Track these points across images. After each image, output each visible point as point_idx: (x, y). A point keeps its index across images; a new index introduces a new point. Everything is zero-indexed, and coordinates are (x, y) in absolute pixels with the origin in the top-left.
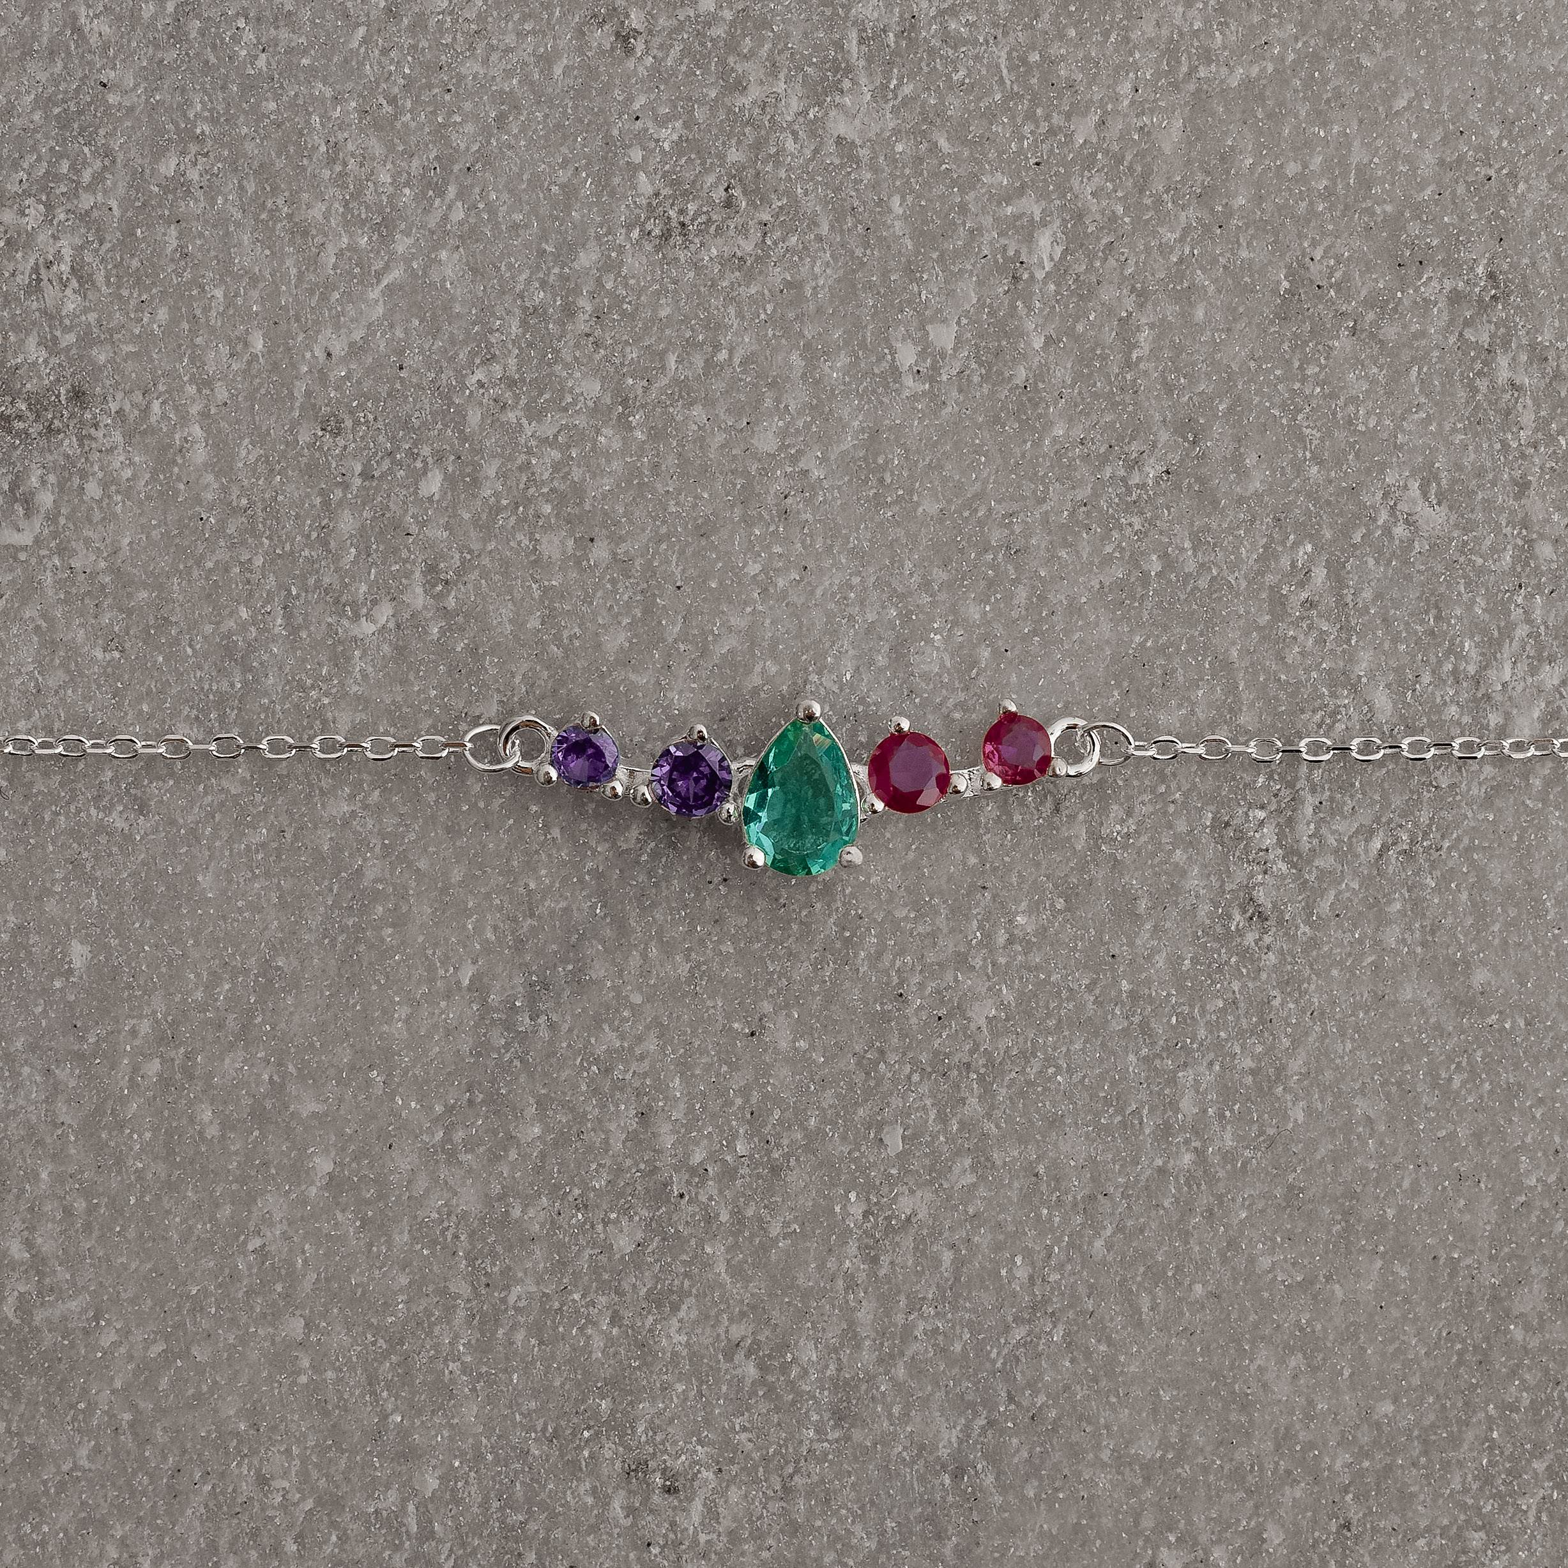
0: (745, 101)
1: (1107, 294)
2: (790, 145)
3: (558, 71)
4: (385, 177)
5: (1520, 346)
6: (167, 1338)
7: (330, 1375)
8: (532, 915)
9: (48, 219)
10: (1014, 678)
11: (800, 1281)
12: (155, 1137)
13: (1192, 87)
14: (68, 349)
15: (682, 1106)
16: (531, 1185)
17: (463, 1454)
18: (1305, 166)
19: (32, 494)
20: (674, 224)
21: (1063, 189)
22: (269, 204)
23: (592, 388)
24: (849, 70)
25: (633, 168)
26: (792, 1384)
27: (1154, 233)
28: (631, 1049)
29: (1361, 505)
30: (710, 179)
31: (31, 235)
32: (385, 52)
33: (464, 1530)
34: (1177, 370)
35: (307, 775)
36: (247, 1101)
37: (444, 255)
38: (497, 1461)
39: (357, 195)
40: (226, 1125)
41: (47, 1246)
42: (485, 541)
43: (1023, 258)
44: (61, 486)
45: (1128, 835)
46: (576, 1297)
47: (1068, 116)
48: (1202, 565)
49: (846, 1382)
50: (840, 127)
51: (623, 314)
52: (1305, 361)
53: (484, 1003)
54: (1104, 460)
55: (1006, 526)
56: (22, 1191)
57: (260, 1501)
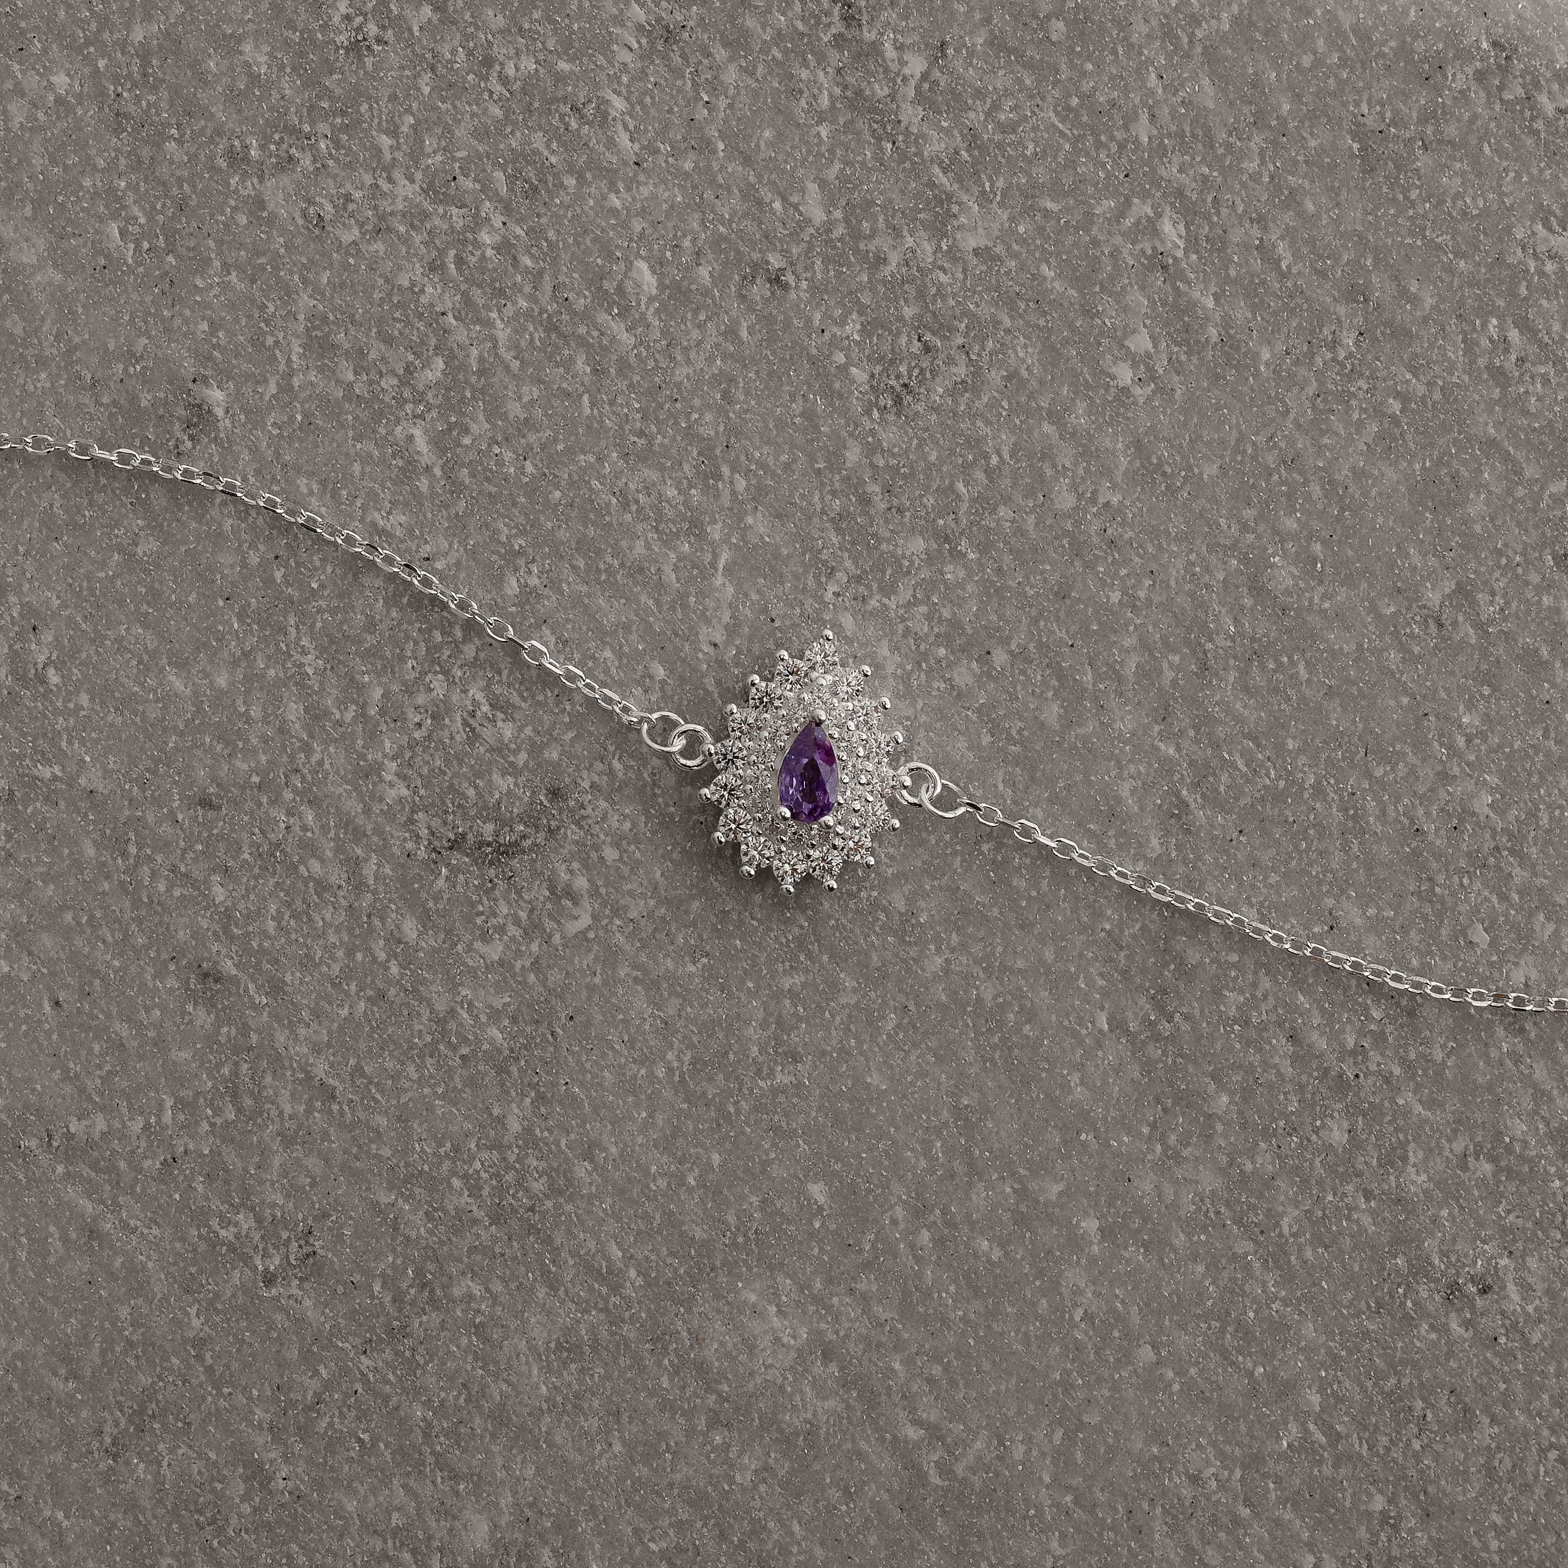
0: (892, 267)
1: (1236, 236)
2: (944, 278)
3: (744, 334)
4: (671, 492)
5: (1547, 81)
6: (1060, 1424)
7: (1193, 1371)
8: (1121, 948)
9: (451, 683)
10: (1350, 553)
11: (1480, 1080)
12: (958, 1286)
13: (1199, 50)
14: (526, 764)
15: (1316, 1012)
16: (1246, 1140)
17: (1323, 1364)
18: (1315, 53)
19: (569, 886)
20: (898, 388)
21: (1156, 183)
22: (602, 566)
23: (918, 545)
24: (950, 197)
25: (843, 369)
26: (1522, 1159)
27: (1241, 171)
28: (1253, 996)
29: (1510, 266)
30: (903, 340)
31: (446, 701)
32: (612, 403)
33: (1359, 1418)
34: (1320, 257)
35: (897, 955)
36: (1006, 1217)
37: (750, 520)
38: (1350, 1353)
39: (660, 518)
40: (1003, 1244)
41: (933, 1415)
42: (913, 703)
43: (1161, 249)
44: (586, 866)
45: (1502, 610)
46: (1330, 1198)
47: (1126, 128)
48: (1429, 384)
49: (1559, 1130)
50: (970, 242)
51: (905, 477)
52: (1405, 192)
53: (1127, 1033)
54: (1311, 355)
55: (1273, 448)
56: (889, 1388)
57: (1202, 1494)
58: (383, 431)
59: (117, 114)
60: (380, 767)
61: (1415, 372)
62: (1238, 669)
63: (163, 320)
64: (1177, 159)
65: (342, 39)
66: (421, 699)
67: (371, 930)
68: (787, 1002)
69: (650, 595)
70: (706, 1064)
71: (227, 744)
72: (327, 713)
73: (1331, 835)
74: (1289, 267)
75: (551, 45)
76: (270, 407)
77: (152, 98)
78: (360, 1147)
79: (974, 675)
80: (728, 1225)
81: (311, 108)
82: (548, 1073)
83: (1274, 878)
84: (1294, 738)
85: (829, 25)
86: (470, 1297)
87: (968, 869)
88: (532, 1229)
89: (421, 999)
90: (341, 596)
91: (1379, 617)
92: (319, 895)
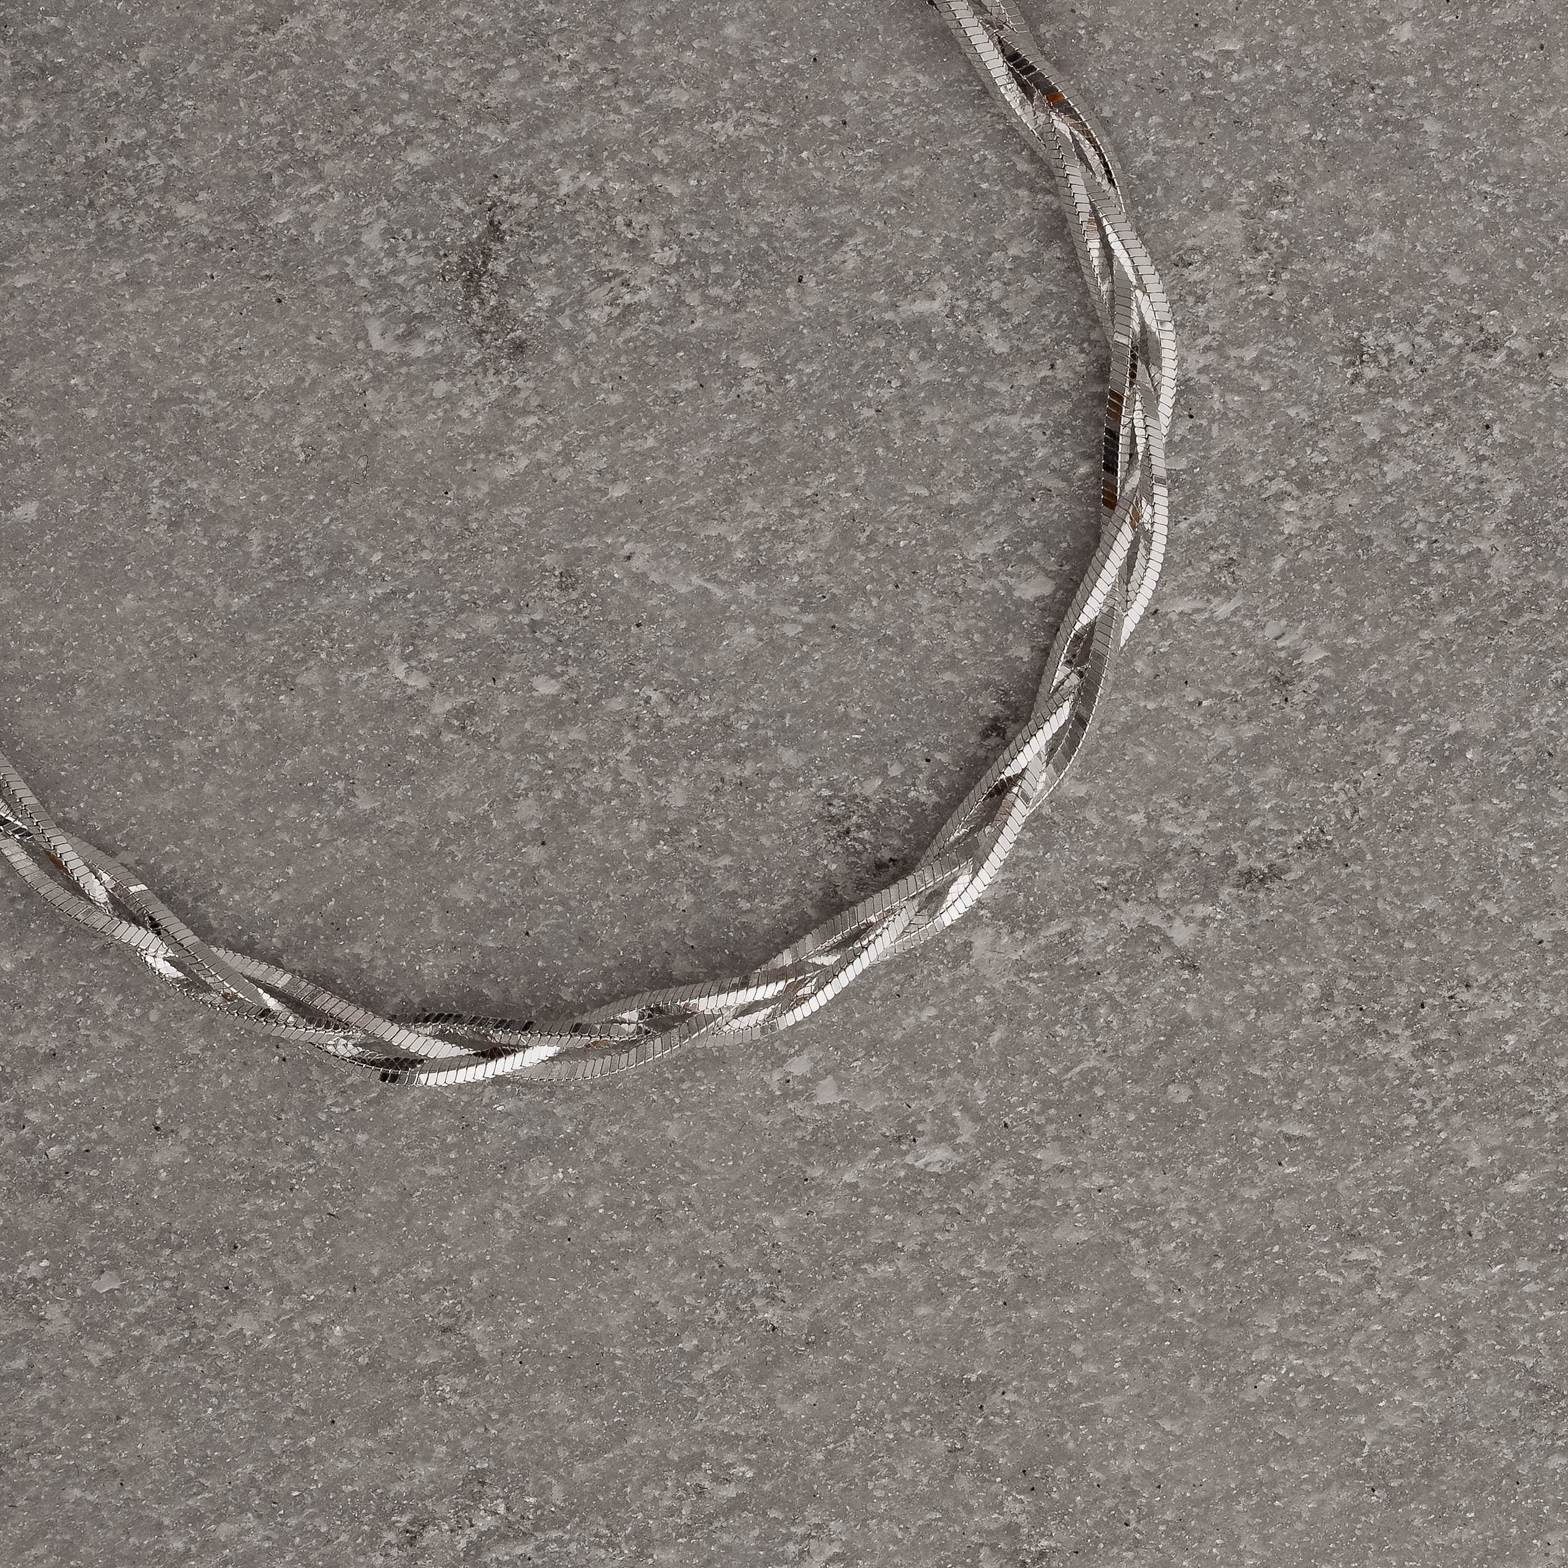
58: (947, 269)
59: (1353, 82)
60: (596, 172)
61: (719, 1375)
62: (456, 1103)
63: (1125, 72)
64: (1009, 1183)
65: (1369, 339)
66: (656, 233)
67: (429, 116)
68: (235, 532)
69: (699, 503)
70: (193, 429)
71: (664, 19)
72: (667, 131)
73: (254, 1153)
74: (865, 1271)
75: (1305, 555)
76: (1003, 158)
77: (1360, 122)
78: (205, 43)
79: (524, 822)
80: (19, 407)
81: (1305, 286)
82: (228, 261)
83: (226, 1081)
84: (367, 1143)
85: (1247, 853)
86: (17, 115)
87: (322, 761)
88: (70, 199)
89: (341, 149)
90: (786, 179)
91: (471, 1268)
92: (479, 71)
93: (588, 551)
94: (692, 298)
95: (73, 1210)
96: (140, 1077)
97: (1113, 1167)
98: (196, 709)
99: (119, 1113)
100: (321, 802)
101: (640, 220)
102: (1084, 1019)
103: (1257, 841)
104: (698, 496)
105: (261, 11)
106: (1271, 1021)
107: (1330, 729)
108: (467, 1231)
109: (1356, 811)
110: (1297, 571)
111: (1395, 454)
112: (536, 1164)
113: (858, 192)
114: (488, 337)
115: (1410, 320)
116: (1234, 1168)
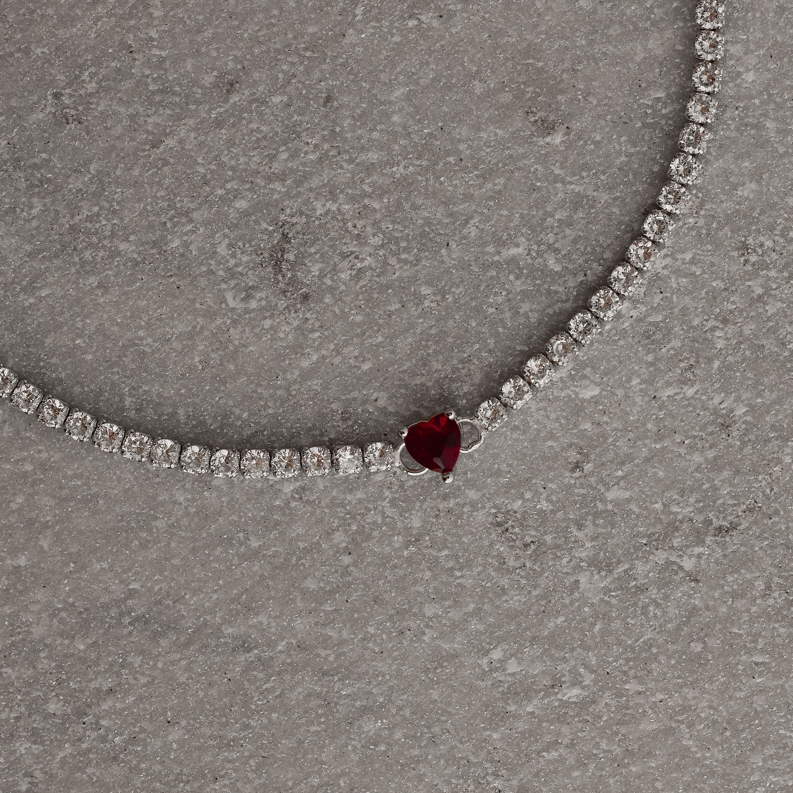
93: (355, 399)
94: (393, 261)
95: (131, 769)
96: (157, 697)
97: (666, 689)
98: (162, 504)
99: (148, 717)
100: (232, 545)
101: (360, 224)
102: (642, 614)
103: (722, 511)
104: (408, 364)
105: (151, 138)
106: (740, 604)
107: (754, 448)
108: (335, 758)
109: (772, 489)
110: (727, 367)
111: (771, 300)
112: (366, 720)
113: (473, 195)
114: (289, 294)
115: (771, 228)
116: (730, 683)
